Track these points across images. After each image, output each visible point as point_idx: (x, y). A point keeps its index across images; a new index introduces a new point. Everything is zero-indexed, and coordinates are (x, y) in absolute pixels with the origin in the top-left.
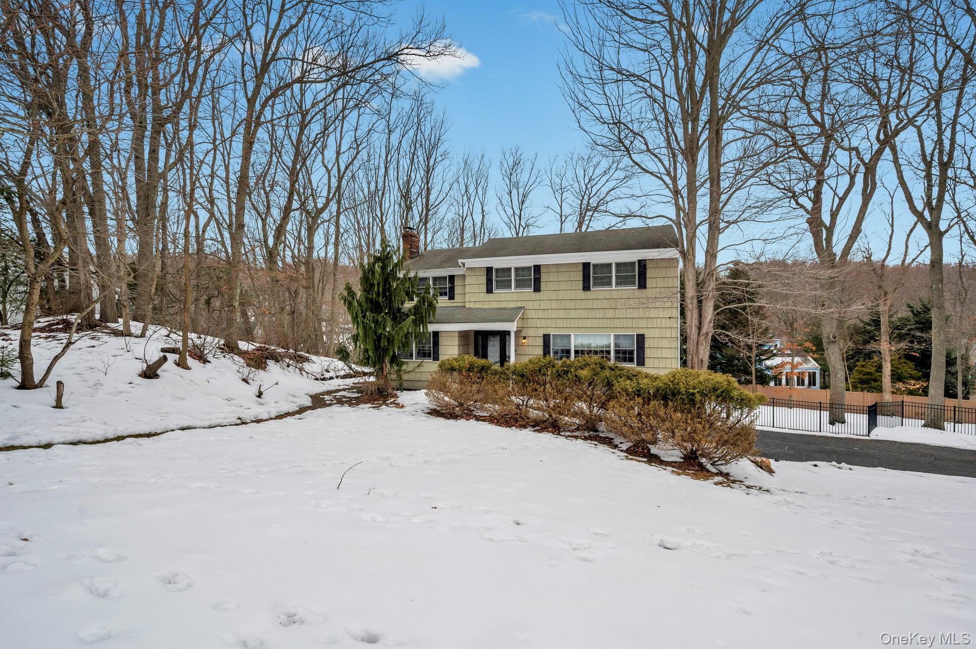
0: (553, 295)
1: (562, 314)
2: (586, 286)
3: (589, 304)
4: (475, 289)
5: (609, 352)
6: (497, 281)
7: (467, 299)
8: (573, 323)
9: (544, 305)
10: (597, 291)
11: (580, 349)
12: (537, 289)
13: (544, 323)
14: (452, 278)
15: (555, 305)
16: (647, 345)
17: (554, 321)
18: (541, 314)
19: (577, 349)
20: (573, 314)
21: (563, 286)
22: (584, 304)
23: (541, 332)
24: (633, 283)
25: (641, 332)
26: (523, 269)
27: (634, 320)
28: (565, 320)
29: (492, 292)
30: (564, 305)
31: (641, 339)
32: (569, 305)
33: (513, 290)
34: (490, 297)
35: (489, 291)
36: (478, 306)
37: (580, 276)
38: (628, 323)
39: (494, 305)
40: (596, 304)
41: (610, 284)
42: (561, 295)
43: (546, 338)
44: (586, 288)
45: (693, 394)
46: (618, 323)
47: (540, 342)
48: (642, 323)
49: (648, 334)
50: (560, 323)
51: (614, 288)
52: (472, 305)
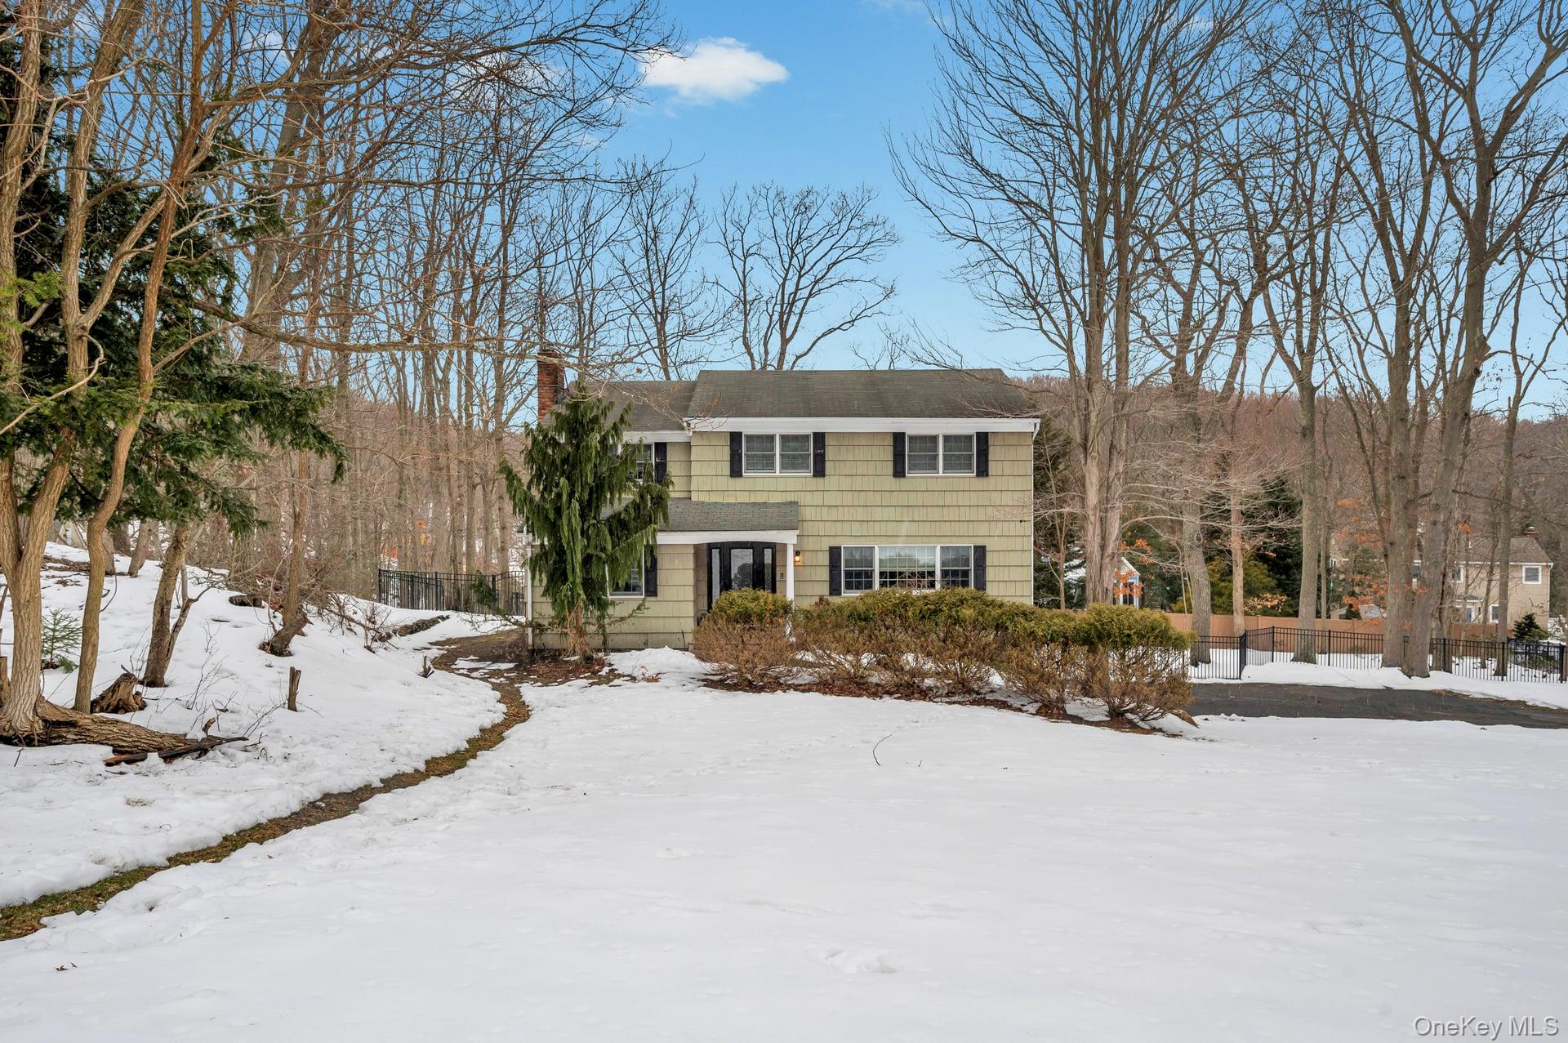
0: (845, 483)
1: (860, 514)
2: (899, 469)
3: (904, 499)
4: (709, 469)
5: (932, 574)
6: (747, 456)
7: (694, 487)
8: (878, 529)
9: (831, 499)
10: (915, 478)
11: (888, 570)
12: (819, 472)
13: (830, 529)
14: (661, 448)
15: (848, 498)
16: (989, 562)
17: (846, 525)
18: (825, 514)
19: (883, 569)
20: (878, 514)
21: (861, 468)
22: (896, 499)
23: (826, 544)
24: (969, 467)
25: (980, 542)
26: (796, 438)
27: (971, 524)
28: (865, 524)
29: (741, 476)
30: (862, 499)
31: (981, 551)
32: (877, 499)
33: (778, 473)
34: (738, 483)
35: (736, 472)
36: (714, 498)
37: (889, 454)
38: (962, 529)
39: (744, 498)
40: (913, 499)
41: (934, 468)
42: (858, 483)
43: (834, 553)
44: (899, 472)
46: (947, 529)
47: (825, 559)
48: (983, 529)
49: (990, 545)
50: (856, 529)
51: (941, 474)
52: (704, 498)
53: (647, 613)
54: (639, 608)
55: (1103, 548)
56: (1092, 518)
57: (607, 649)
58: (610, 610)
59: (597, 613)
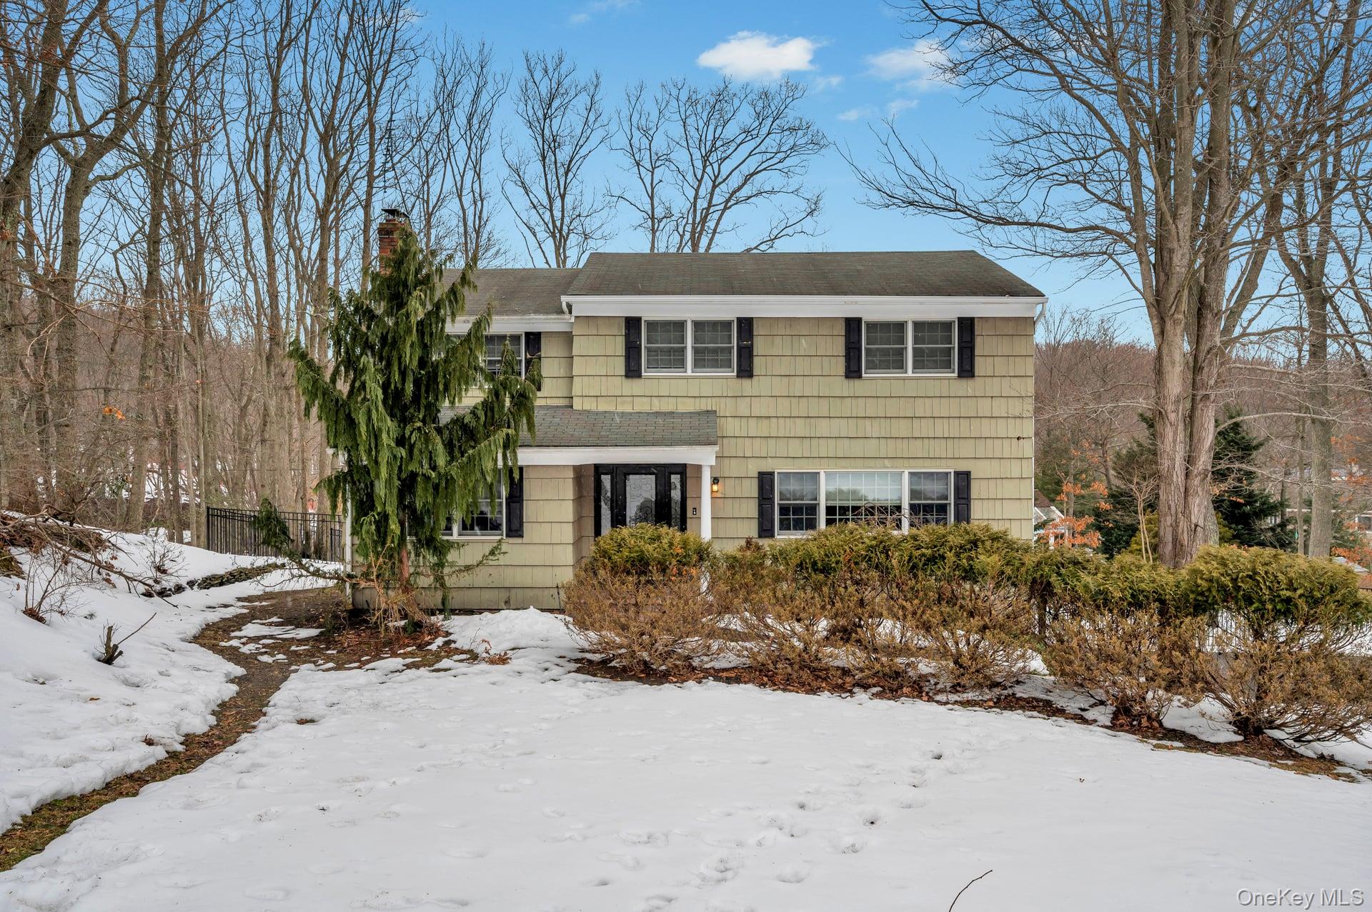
0: (780, 387)
1: (800, 428)
2: (853, 368)
3: (859, 408)
4: (598, 367)
5: (899, 508)
6: (649, 350)
7: (577, 390)
8: (825, 448)
9: (760, 408)
10: (875, 380)
11: (838, 503)
12: (746, 371)
13: (758, 447)
14: (534, 340)
15: (784, 407)
16: (974, 494)
17: (782, 443)
18: (754, 428)
19: (831, 503)
20: (824, 428)
21: (802, 366)
22: (847, 408)
23: (754, 468)
24: (947, 365)
25: (963, 467)
26: (715, 325)
27: (950, 442)
28: (807, 442)
29: (640, 376)
30: (802, 408)
31: (964, 479)
32: (822, 408)
33: (689, 373)
34: (634, 386)
35: (633, 371)
36: (603, 406)
37: (839, 347)
38: (938, 449)
39: (642, 406)
40: (872, 408)
41: (900, 365)
42: (798, 386)
43: (765, 481)
44: (853, 372)
45: (1288, 601)
46: (917, 448)
47: (752, 489)
48: (966, 449)
49: (977, 470)
50: (795, 448)
51: (910, 373)
52: (589, 405)
53: (503, 560)
54: (492, 553)
55: (1190, 460)
56: (1172, 416)
57: (447, 610)
58: (452, 556)
59: (433, 560)
